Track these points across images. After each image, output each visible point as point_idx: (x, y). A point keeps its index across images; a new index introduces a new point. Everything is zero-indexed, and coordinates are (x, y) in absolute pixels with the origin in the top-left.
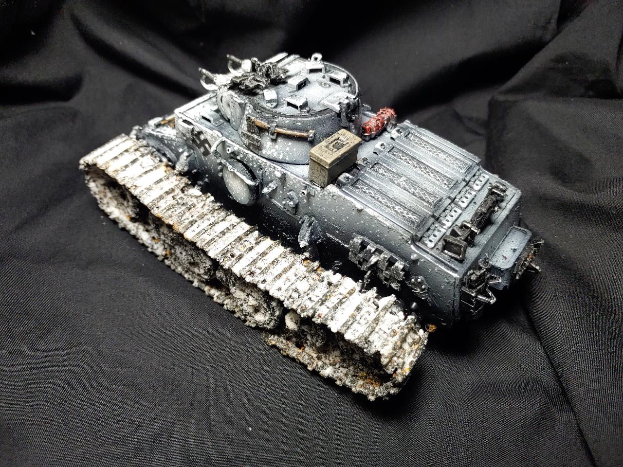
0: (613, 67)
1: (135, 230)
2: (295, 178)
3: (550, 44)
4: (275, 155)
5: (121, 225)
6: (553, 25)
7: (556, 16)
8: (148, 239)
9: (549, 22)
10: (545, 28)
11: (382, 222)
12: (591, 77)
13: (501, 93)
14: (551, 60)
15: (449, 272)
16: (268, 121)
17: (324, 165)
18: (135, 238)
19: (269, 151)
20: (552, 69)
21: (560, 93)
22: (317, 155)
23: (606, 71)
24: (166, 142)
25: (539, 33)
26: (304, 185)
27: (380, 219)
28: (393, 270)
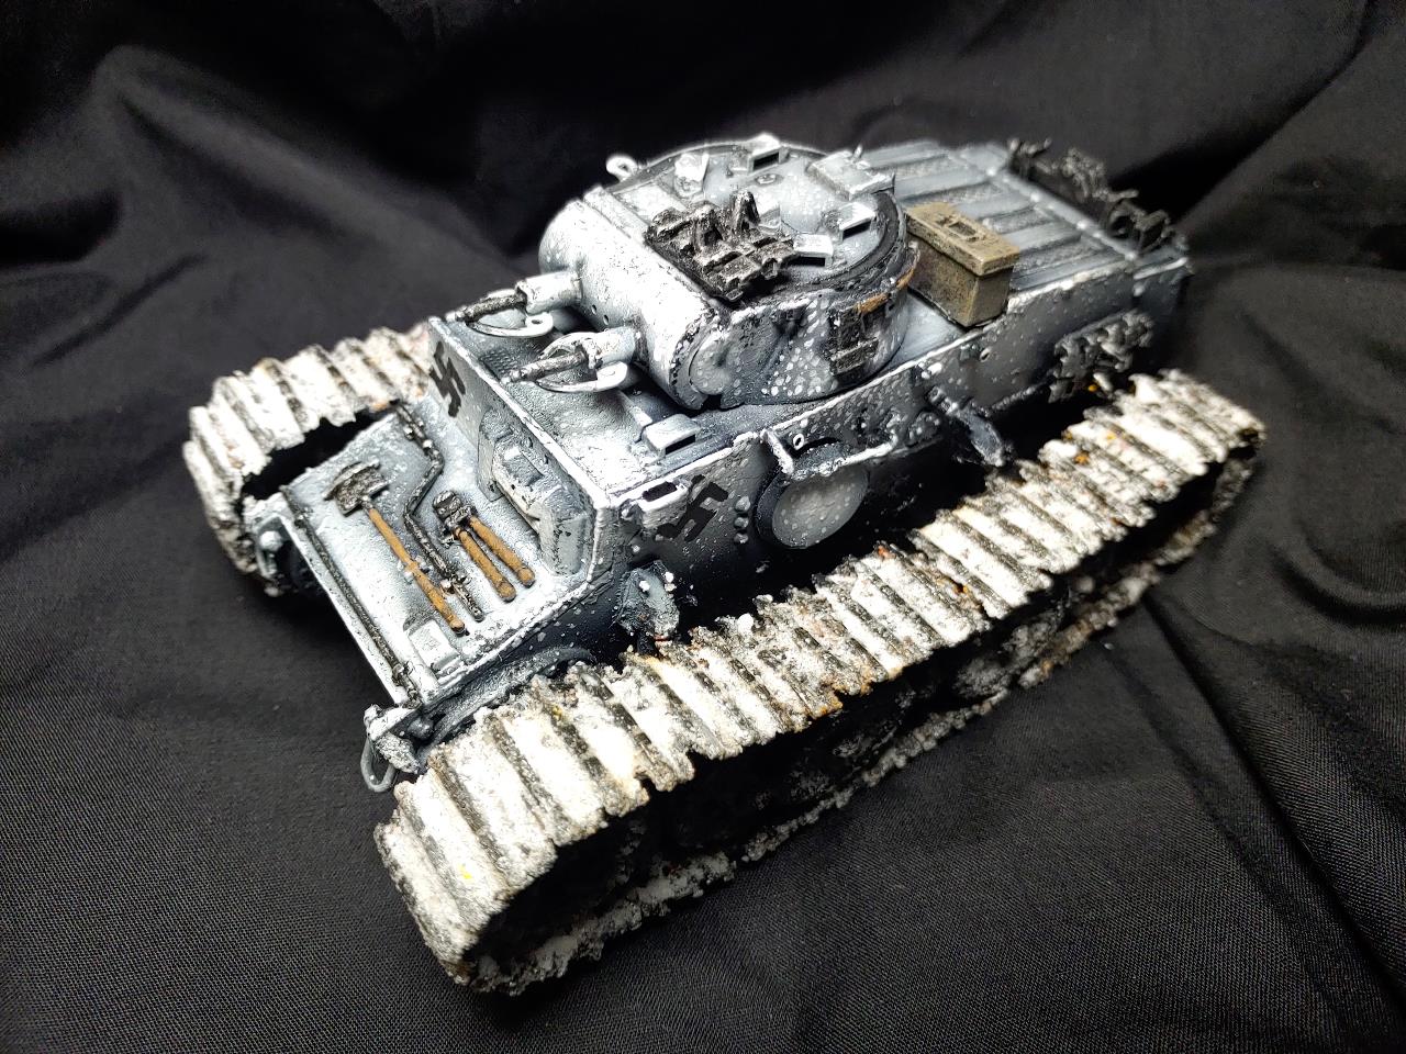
2: (946, 353)
15: (1171, 266)
24: (543, 637)
26: (968, 346)
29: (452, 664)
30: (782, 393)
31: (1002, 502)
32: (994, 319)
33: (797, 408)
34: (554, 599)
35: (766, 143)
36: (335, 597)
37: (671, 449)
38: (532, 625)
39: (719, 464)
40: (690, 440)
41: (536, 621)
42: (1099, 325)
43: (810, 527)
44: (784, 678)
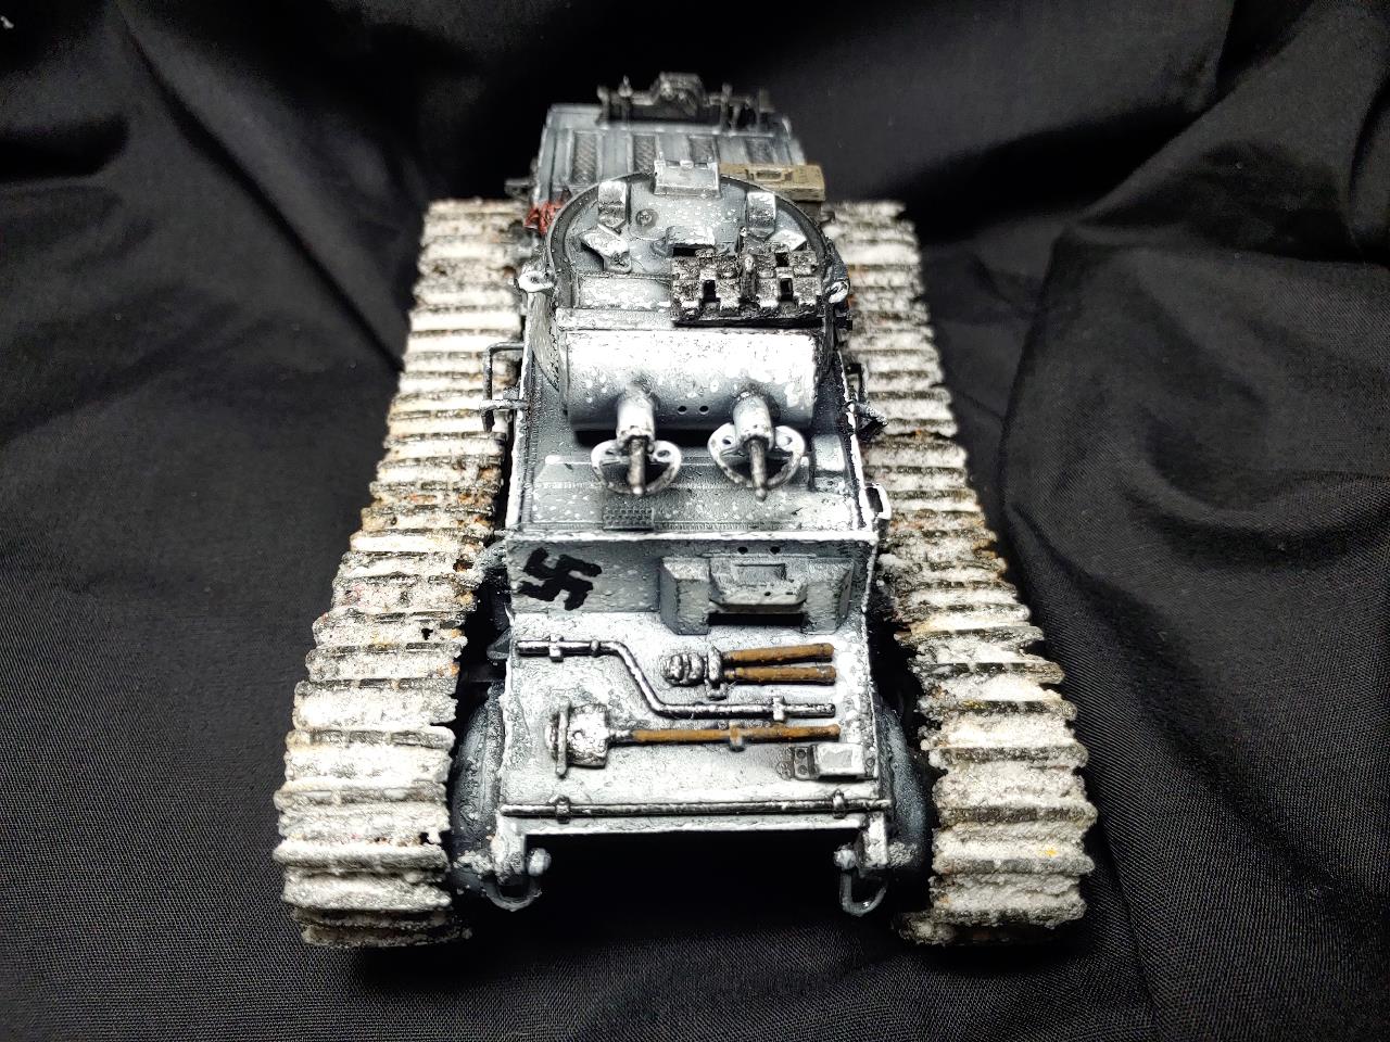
0: (1342, 183)
3: (1204, 119)
6: (1208, 76)
7: (1218, 53)
9: (1200, 67)
10: (1190, 79)
12: (1290, 203)
13: (1087, 222)
14: (1207, 157)
20: (1205, 176)
23: (1326, 191)
36: (689, 825)
44: (964, 568)
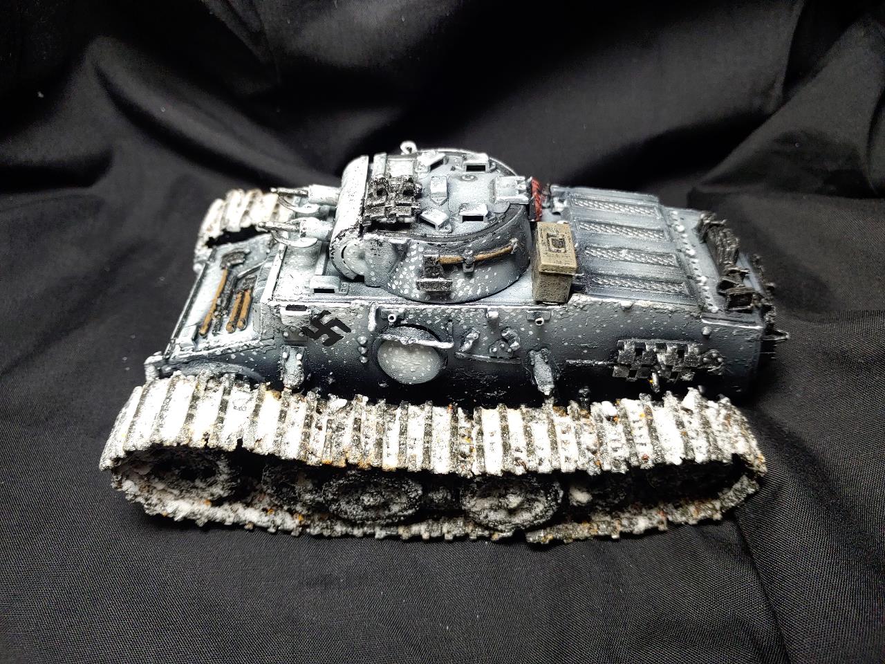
0: (862, 152)
1: (232, 515)
2: (514, 310)
3: (773, 118)
4: (470, 293)
5: (201, 522)
6: (778, 91)
7: (782, 78)
8: (261, 515)
9: (771, 86)
10: (766, 93)
11: (662, 309)
12: (831, 166)
13: (705, 184)
14: (777, 141)
15: (750, 327)
16: (458, 251)
17: (568, 273)
18: (238, 526)
19: (461, 292)
20: (777, 153)
21: (789, 186)
22: (555, 264)
23: (853, 157)
24: (233, 356)
25: (757, 102)
26: (532, 312)
27: (658, 307)
28: (687, 358)
29: (188, 348)
30: (397, 289)
31: (537, 417)
32: (559, 304)
33: (405, 301)
34: (243, 341)
35: (482, 158)
37: (317, 291)
38: (227, 348)
39: (340, 309)
40: (331, 291)
41: (230, 347)
42: (662, 342)
43: (404, 372)
